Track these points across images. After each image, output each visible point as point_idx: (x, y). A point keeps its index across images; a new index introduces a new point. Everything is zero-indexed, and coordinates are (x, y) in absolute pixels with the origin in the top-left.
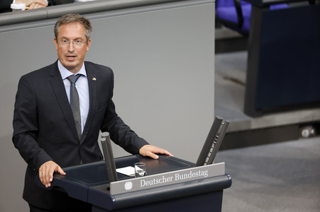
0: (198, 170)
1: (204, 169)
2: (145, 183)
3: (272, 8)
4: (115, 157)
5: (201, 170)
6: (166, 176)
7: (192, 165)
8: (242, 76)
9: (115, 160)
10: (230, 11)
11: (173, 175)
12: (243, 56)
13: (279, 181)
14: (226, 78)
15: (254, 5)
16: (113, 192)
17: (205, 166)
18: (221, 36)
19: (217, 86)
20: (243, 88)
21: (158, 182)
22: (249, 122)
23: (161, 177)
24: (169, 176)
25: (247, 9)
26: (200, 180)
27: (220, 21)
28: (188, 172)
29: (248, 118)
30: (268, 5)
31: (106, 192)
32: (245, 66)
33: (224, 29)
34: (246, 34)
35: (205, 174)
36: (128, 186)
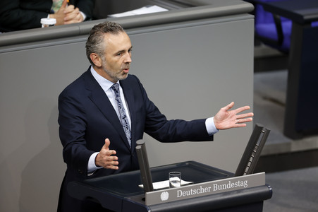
0: (236, 181)
1: (243, 180)
2: (182, 194)
3: (314, 24)
4: (150, 167)
5: (241, 180)
6: (204, 186)
7: (231, 175)
8: (282, 96)
9: (150, 170)
10: (270, 28)
11: (211, 185)
12: (283, 75)
14: (265, 98)
15: (294, 22)
16: (148, 203)
17: (245, 176)
18: (260, 54)
19: (256, 106)
20: (283, 109)
21: (196, 192)
22: (289, 144)
23: (199, 187)
24: (208, 186)
25: (287, 25)
26: (239, 191)
27: (259, 39)
28: (227, 182)
29: (287, 140)
30: (310, 22)
31: (141, 203)
32: (285, 86)
33: (263, 46)
34: (286, 52)
35: (245, 184)
36: (165, 196)
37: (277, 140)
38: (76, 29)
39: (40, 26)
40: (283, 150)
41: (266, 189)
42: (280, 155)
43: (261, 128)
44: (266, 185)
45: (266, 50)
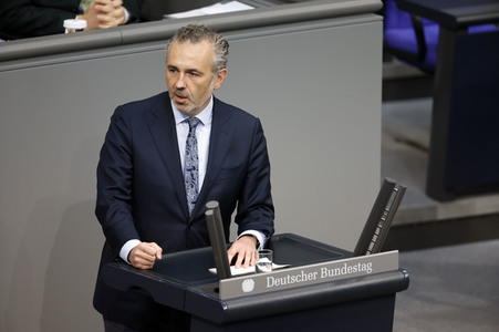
0: (356, 263)
1: (366, 261)
2: (275, 282)
3: (472, 30)
5: (362, 262)
6: (307, 271)
7: (347, 255)
8: (424, 138)
10: (406, 35)
11: (318, 269)
12: (426, 105)
13: (481, 302)
14: (398, 140)
15: (442, 26)
16: (223, 296)
17: (368, 256)
18: (392, 74)
19: (385, 152)
20: (425, 156)
21: (295, 279)
22: (434, 209)
23: (299, 272)
24: (312, 270)
25: (432, 31)
26: (360, 278)
27: (390, 51)
28: (341, 265)
29: (432, 203)
30: (466, 25)
31: (213, 296)
32: (428, 122)
33: (396, 63)
34: (430, 71)
35: (368, 268)
36: (248, 286)
37: (416, 203)
38: (116, 35)
39: (62, 30)
40: (426, 218)
41: (400, 276)
42: (421, 224)
43: (393, 185)
44: (400, 270)
45: (399, 67)
